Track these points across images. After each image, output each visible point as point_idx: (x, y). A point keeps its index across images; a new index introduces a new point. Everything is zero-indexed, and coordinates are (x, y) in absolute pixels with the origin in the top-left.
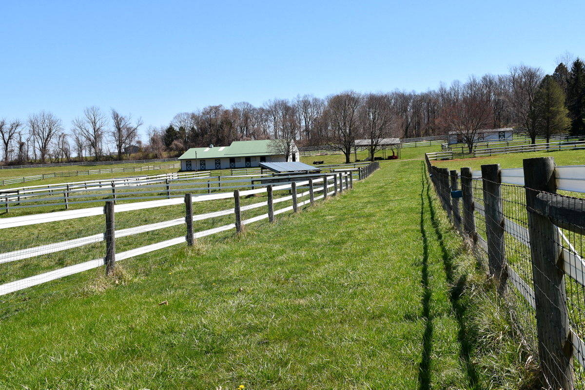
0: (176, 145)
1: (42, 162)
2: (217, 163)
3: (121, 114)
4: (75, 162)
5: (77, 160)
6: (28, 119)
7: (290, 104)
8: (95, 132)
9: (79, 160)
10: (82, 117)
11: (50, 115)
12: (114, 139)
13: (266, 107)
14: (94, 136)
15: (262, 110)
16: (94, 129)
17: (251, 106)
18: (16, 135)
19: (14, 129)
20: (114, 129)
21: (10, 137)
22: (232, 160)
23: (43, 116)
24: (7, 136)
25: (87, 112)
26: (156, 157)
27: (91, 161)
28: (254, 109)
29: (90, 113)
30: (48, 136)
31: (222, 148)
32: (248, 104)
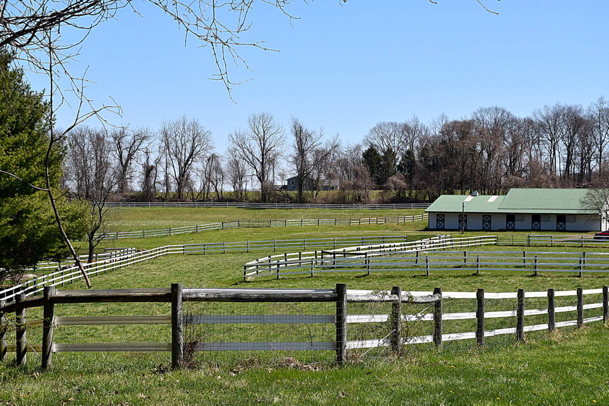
0: (395, 183)
1: (179, 198)
2: (487, 221)
3: (308, 127)
4: (231, 200)
5: (234, 197)
6: (161, 129)
7: (584, 114)
8: (263, 155)
9: (237, 199)
10: (246, 129)
11: (194, 125)
12: (296, 168)
13: (538, 118)
14: (261, 161)
15: (530, 122)
16: (263, 150)
17: (509, 114)
18: (140, 155)
19: (137, 143)
20: (293, 152)
21: (130, 156)
22: (511, 217)
23: (184, 124)
24: (125, 154)
25: (253, 122)
26: (358, 200)
27: (255, 201)
28: (514, 121)
29: (257, 124)
30: (190, 157)
31: (493, 198)
32: (503, 111)
